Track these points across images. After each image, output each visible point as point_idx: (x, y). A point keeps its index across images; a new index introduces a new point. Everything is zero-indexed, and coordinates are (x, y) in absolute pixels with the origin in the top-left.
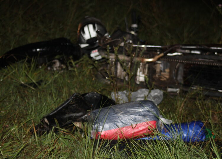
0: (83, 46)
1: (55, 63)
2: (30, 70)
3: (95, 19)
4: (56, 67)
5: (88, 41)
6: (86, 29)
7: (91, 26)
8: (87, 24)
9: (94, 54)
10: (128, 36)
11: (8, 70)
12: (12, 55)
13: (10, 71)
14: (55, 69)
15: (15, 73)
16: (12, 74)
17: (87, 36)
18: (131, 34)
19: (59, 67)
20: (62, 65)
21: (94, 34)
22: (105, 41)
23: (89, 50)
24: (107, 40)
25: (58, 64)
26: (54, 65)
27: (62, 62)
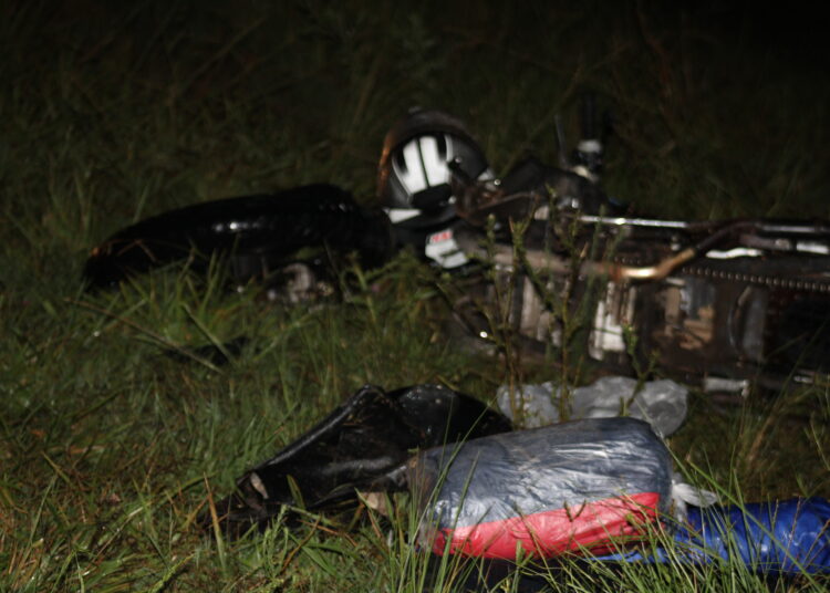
0: (398, 216)
1: (293, 276)
2: (202, 298)
3: (445, 119)
4: (298, 292)
5: (419, 199)
6: (410, 154)
7: (429, 145)
8: (416, 136)
9: (440, 247)
10: (566, 183)
11: (123, 299)
12: (138, 242)
13: (129, 300)
14: (294, 298)
15: (146, 308)
16: (136, 313)
17: (413, 181)
18: (575, 175)
19: (310, 290)
20: (322, 285)
21: (439, 174)
22: (479, 201)
23: (419, 232)
24: (486, 195)
25: (305, 279)
26: (291, 283)
27: (319, 273)
